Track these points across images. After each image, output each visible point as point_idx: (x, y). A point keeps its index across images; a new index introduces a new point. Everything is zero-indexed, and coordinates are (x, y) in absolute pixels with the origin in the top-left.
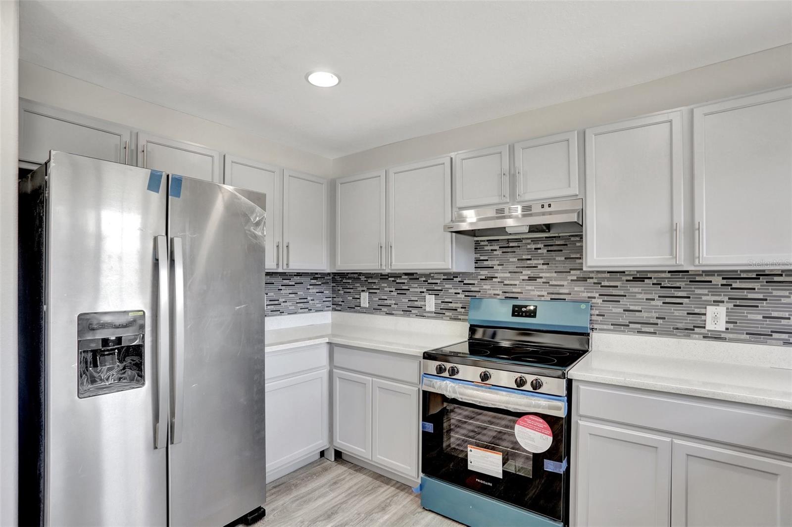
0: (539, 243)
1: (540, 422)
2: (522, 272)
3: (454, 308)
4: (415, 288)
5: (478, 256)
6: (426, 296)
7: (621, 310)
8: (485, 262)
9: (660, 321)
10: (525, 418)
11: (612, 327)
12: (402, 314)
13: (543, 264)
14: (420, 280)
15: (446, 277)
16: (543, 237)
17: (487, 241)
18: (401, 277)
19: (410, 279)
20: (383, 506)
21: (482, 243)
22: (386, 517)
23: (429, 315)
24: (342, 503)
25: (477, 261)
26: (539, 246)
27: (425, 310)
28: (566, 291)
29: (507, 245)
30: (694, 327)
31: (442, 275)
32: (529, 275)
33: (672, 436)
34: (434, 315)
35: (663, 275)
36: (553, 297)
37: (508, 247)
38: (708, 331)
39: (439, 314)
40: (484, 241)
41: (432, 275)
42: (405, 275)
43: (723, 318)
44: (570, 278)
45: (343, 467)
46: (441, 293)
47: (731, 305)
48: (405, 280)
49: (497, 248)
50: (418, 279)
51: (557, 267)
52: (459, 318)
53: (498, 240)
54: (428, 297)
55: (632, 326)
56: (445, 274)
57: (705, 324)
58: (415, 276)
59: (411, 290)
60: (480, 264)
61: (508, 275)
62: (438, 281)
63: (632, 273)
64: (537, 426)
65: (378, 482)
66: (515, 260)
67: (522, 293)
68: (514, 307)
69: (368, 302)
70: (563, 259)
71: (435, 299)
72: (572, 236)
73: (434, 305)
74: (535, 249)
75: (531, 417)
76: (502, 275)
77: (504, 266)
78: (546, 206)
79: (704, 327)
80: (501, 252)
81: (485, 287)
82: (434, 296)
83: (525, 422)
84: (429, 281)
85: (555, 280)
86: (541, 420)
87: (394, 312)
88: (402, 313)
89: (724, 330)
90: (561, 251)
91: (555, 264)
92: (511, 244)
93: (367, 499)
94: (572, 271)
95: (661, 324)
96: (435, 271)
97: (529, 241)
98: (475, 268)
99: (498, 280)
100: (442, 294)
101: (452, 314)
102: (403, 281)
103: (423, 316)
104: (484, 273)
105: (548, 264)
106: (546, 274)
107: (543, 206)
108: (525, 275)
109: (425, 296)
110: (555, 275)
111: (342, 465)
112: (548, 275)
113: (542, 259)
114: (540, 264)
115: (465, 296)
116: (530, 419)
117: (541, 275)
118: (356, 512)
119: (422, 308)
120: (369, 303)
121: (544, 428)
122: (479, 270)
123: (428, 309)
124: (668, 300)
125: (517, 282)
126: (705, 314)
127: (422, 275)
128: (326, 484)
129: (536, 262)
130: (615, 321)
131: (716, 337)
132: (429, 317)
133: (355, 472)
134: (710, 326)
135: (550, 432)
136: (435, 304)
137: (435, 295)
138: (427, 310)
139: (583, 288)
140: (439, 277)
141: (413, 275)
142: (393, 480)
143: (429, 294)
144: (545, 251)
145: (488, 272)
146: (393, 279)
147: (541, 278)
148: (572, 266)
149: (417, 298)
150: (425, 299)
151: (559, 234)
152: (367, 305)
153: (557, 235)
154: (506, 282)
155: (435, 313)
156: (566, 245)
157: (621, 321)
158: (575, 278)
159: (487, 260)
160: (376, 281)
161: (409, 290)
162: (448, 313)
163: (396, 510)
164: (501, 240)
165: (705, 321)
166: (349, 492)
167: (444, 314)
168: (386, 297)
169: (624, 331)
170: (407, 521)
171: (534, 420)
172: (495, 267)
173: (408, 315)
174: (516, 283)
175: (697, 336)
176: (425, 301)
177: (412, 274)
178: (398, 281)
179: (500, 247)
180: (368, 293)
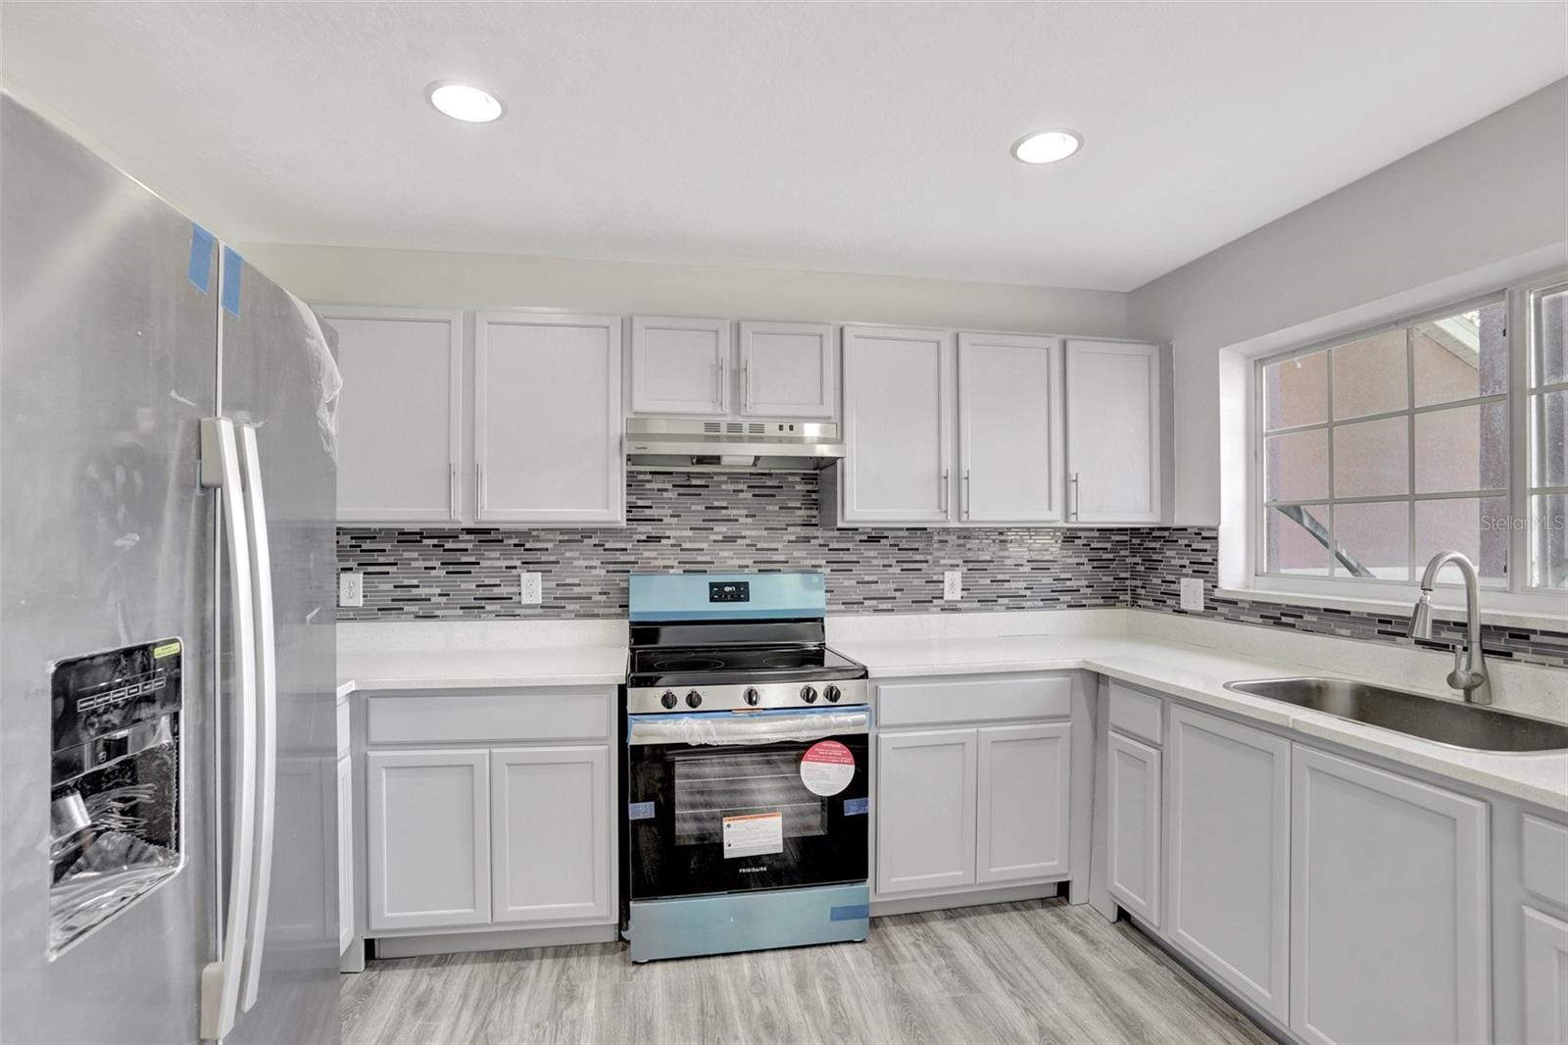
0: (740, 483)
1: (838, 749)
2: (712, 529)
3: (585, 595)
4: (494, 559)
5: (633, 499)
6: (522, 575)
7: (854, 583)
8: (646, 510)
9: (898, 594)
10: (815, 748)
11: (843, 607)
12: (461, 616)
13: (747, 516)
14: (505, 542)
15: (566, 537)
16: (746, 474)
17: (651, 473)
18: (457, 537)
19: (479, 541)
20: (566, 993)
21: (641, 477)
22: (591, 1005)
23: (529, 611)
24: (484, 1025)
25: (631, 508)
26: (740, 487)
27: (520, 603)
28: (782, 558)
29: (687, 483)
30: (933, 598)
31: (558, 532)
32: (724, 533)
33: (976, 725)
34: (540, 611)
35: (901, 534)
36: (762, 568)
37: (689, 486)
38: (946, 601)
39: (551, 608)
40: (645, 473)
41: (534, 533)
42: (467, 533)
43: (959, 586)
44: (786, 538)
45: (400, 972)
46: (555, 568)
47: (965, 570)
48: (467, 542)
49: (669, 486)
50: (502, 541)
51: (768, 521)
52: (595, 612)
53: (671, 473)
54: (525, 576)
55: (867, 603)
56: (563, 531)
57: (943, 594)
58: (493, 536)
59: (483, 563)
60: (637, 514)
61: (690, 533)
62: (550, 545)
63: (867, 530)
64: (833, 755)
65: (506, 964)
66: (701, 508)
67: (713, 563)
68: (712, 585)
69: (361, 594)
70: (777, 508)
71: (543, 580)
72: (790, 474)
73: (540, 591)
74: (734, 491)
75: (824, 744)
76: (678, 533)
77: (682, 518)
78: (786, 427)
79: (942, 598)
80: (676, 493)
81: (646, 554)
82: (540, 574)
83: (817, 753)
84: (528, 546)
85: (765, 542)
86: (839, 745)
87: (437, 613)
88: (461, 612)
89: (959, 599)
90: (774, 496)
91: (765, 516)
92: (694, 482)
93: (522, 1000)
94: (789, 528)
95: (900, 598)
96: (541, 526)
97: (725, 478)
98: (628, 520)
99: (672, 541)
100: (558, 569)
101: (581, 607)
102: (462, 546)
103: (515, 616)
104: (646, 529)
105: (755, 516)
106: (751, 532)
107: (781, 428)
108: (717, 533)
109: (519, 576)
110: (765, 533)
111: (394, 969)
112: (754, 533)
113: (745, 508)
114: (741, 516)
115: (608, 572)
116: (823, 747)
117: (744, 533)
118: (527, 1025)
119: (511, 598)
120: (365, 596)
121: (844, 755)
122: (635, 525)
123: (525, 600)
124: (906, 566)
125: (704, 546)
126: (943, 582)
127: (510, 534)
128: (402, 1016)
129: (735, 512)
130: (847, 599)
131: (952, 608)
132: (527, 617)
133: (440, 968)
134: (947, 596)
135: (851, 759)
136: (543, 589)
137: (542, 571)
138: (523, 602)
139: (805, 552)
140: (551, 536)
141: (490, 533)
142: (532, 948)
143: (528, 571)
144: (750, 495)
145: (653, 529)
146: (435, 541)
147: (745, 537)
148: (789, 520)
149: (498, 579)
150: (520, 581)
151: (770, 469)
152: (360, 602)
153: (767, 471)
154: (685, 546)
155: (542, 607)
156: (782, 487)
157: (854, 597)
158: (793, 538)
159: (651, 507)
160: (388, 547)
161: (478, 563)
162: (571, 606)
163: (594, 987)
164: (677, 473)
165: (943, 589)
166: (472, 1002)
167: (564, 607)
168: (415, 582)
169: (857, 611)
170: (631, 994)
171: (827, 748)
172: (666, 520)
173: (476, 617)
174: (701, 547)
175: (935, 609)
176: (520, 585)
177: (487, 531)
178: (448, 546)
179: (674, 486)
180: (362, 575)
